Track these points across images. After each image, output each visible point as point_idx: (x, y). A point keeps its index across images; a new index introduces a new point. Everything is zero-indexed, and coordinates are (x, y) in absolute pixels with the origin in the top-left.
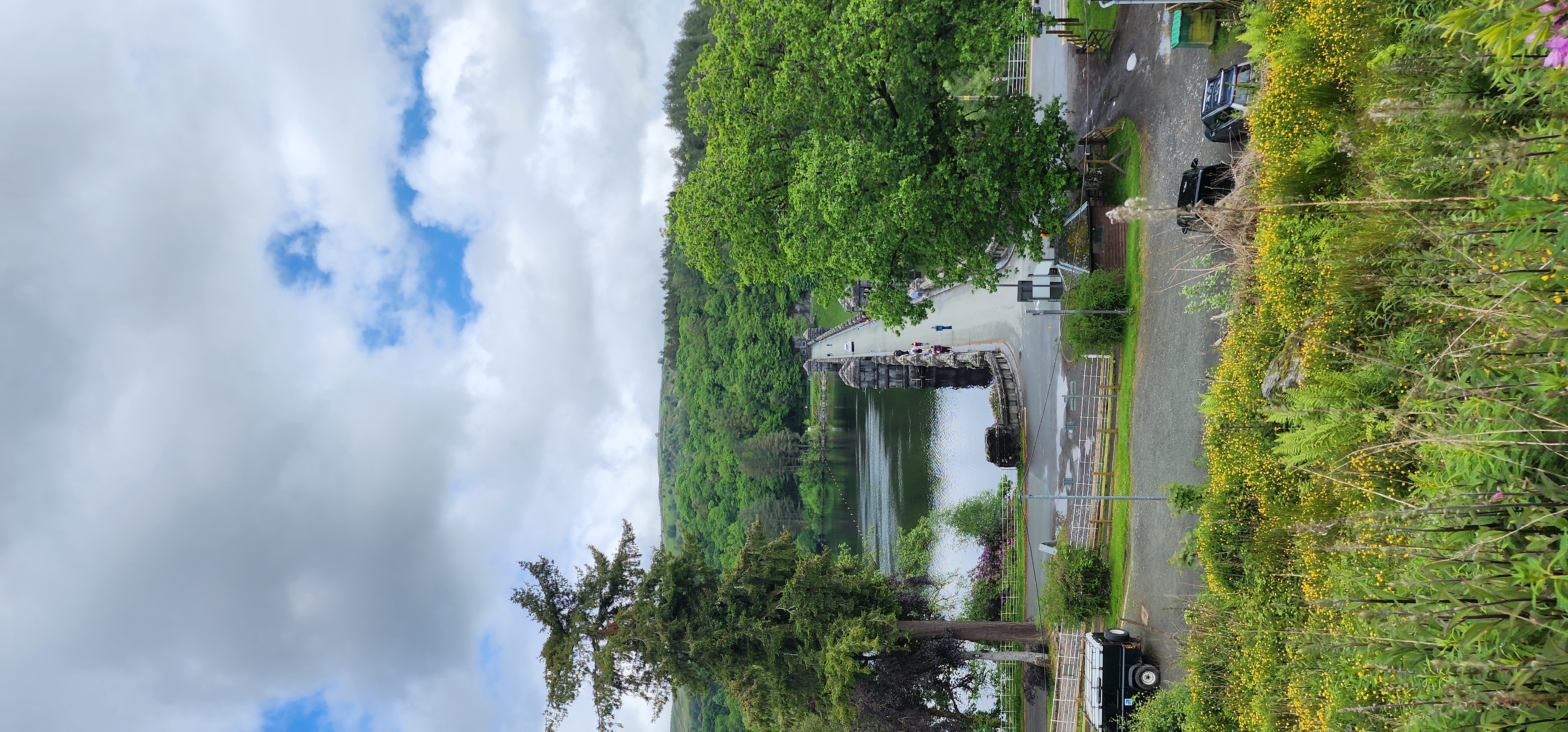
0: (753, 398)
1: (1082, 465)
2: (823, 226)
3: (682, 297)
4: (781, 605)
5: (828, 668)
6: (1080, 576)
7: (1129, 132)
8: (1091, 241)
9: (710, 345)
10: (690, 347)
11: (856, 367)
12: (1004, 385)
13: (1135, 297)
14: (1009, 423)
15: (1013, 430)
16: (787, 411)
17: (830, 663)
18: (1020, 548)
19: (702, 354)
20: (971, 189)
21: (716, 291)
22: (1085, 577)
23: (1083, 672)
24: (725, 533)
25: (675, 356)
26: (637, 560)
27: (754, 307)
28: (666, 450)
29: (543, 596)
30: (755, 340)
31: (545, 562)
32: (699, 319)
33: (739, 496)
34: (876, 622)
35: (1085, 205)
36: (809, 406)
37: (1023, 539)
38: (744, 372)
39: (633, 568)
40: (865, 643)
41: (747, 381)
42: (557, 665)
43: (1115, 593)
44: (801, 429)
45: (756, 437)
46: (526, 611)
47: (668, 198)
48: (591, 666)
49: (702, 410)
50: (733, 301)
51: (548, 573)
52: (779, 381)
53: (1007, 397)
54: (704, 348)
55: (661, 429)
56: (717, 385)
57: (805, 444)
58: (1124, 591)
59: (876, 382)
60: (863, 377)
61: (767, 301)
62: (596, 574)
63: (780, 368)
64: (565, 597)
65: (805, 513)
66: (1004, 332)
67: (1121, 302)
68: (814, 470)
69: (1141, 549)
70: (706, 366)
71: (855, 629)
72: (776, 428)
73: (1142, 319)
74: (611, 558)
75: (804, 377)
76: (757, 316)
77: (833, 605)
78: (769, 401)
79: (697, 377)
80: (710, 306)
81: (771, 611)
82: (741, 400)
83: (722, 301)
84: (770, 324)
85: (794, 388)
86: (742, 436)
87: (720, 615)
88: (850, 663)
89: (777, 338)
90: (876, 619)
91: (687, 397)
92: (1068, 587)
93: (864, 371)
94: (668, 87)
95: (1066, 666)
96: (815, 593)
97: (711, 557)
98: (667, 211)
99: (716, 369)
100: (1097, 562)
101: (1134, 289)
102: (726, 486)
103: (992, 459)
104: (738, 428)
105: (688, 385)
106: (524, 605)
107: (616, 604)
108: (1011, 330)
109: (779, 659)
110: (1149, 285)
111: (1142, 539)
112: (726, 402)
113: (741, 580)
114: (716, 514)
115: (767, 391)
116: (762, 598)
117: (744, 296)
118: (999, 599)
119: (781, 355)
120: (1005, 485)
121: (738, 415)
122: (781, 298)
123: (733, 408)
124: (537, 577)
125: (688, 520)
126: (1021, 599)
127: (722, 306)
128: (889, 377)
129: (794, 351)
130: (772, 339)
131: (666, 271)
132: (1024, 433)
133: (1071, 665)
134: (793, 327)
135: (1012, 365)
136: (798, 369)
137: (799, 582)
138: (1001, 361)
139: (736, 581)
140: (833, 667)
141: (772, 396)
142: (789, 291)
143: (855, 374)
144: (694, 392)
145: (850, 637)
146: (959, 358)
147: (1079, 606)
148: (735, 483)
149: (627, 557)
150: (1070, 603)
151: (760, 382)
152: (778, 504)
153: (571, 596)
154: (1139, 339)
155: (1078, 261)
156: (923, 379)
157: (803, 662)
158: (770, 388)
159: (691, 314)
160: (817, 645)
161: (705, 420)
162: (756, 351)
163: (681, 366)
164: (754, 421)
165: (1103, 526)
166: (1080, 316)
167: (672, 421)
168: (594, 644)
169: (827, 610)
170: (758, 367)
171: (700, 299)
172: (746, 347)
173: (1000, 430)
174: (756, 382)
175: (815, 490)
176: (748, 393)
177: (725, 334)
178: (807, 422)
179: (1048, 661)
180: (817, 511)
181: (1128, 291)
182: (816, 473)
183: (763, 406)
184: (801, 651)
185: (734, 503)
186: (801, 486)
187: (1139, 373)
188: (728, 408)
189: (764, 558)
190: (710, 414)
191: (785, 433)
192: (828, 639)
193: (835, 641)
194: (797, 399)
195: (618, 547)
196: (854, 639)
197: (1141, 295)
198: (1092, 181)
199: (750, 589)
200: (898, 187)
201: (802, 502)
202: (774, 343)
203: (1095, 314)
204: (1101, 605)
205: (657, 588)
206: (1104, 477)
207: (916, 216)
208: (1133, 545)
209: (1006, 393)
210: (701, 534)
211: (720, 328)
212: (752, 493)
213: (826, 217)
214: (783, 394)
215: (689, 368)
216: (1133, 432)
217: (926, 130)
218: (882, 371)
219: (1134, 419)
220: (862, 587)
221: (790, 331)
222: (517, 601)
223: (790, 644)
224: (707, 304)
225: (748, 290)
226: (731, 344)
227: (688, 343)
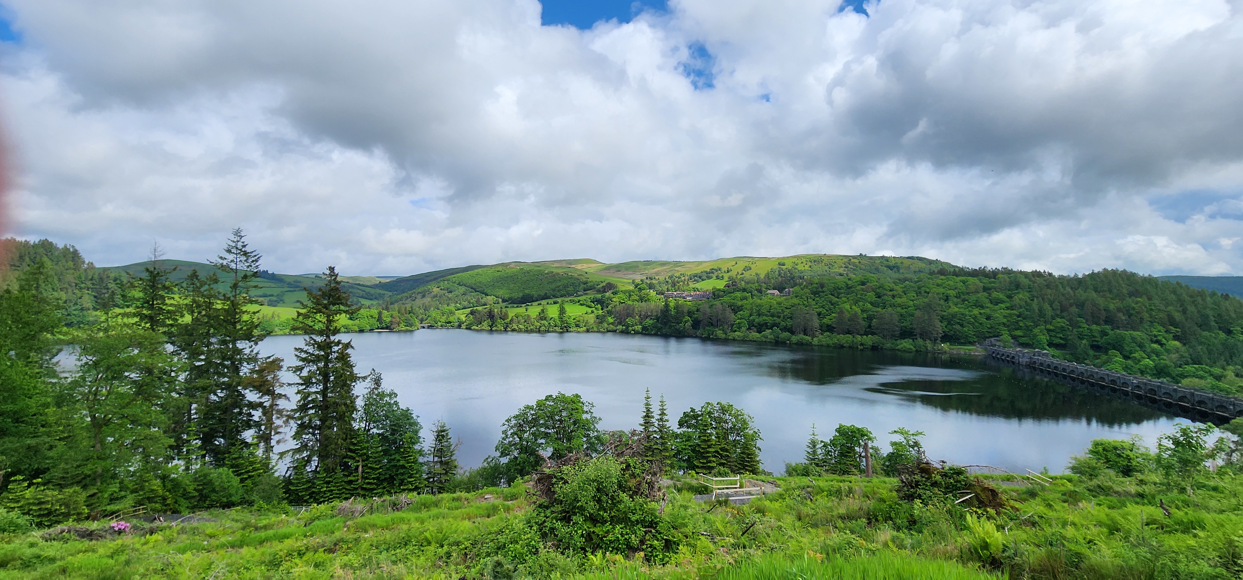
0: (953, 317)
9: (971, 294)
10: (962, 284)
27: (1008, 319)
36: (958, 345)
38: (967, 313)
41: (963, 314)
44: (943, 342)
47: (1046, 271)
49: (928, 290)
50: (1007, 307)
65: (894, 341)
68: (922, 347)
72: (940, 328)
75: (972, 343)
76: (1005, 320)
78: (954, 325)
99: (956, 297)
114: (871, 296)
115: (959, 324)
117: (1016, 315)
122: (1018, 333)
130: (992, 327)
141: (958, 327)
142: (1023, 337)
151: (963, 321)
152: (896, 328)
158: (962, 325)
162: (982, 319)
170: (972, 320)
172: (980, 313)
174: (963, 319)
176: (954, 314)
177: (984, 303)
178: (948, 344)
180: (897, 347)
182: (920, 348)
183: (950, 322)
186: (910, 340)
191: (940, 333)
201: (901, 340)
210: (851, 288)
211: (987, 300)
212: (894, 315)
224: (996, 293)
225: (1019, 316)
226: (980, 306)
227: (964, 282)
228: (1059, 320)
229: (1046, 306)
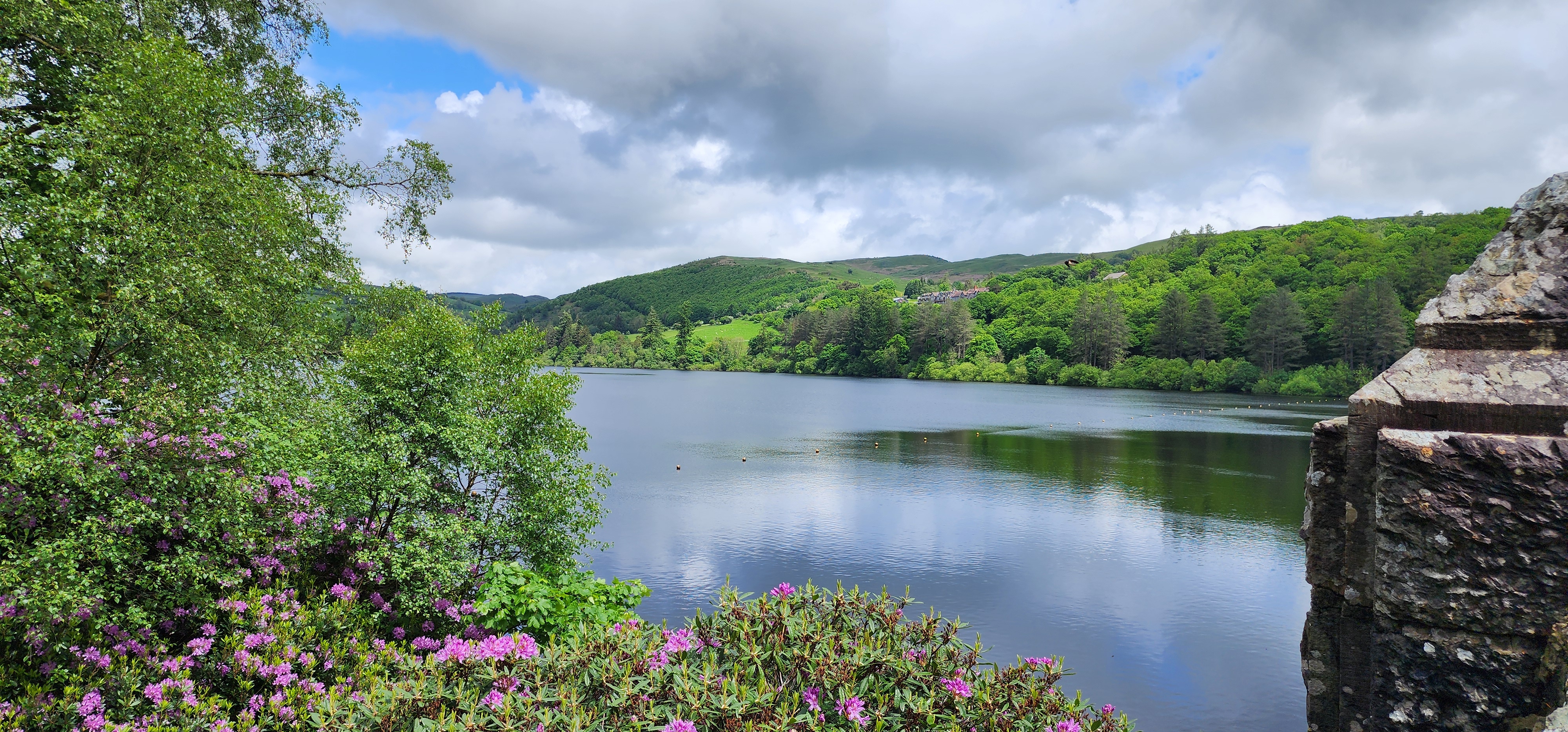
24: (1263, 275)
33: (1312, 290)
65: (1282, 372)
97: (1233, 262)
102: (1327, 274)
125: (1285, 233)
148: (1332, 284)
152: (1297, 336)
175: (1315, 385)
180: (1284, 386)
185: (1304, 286)
186: (1321, 367)
201: (1298, 369)
212: (1315, 305)
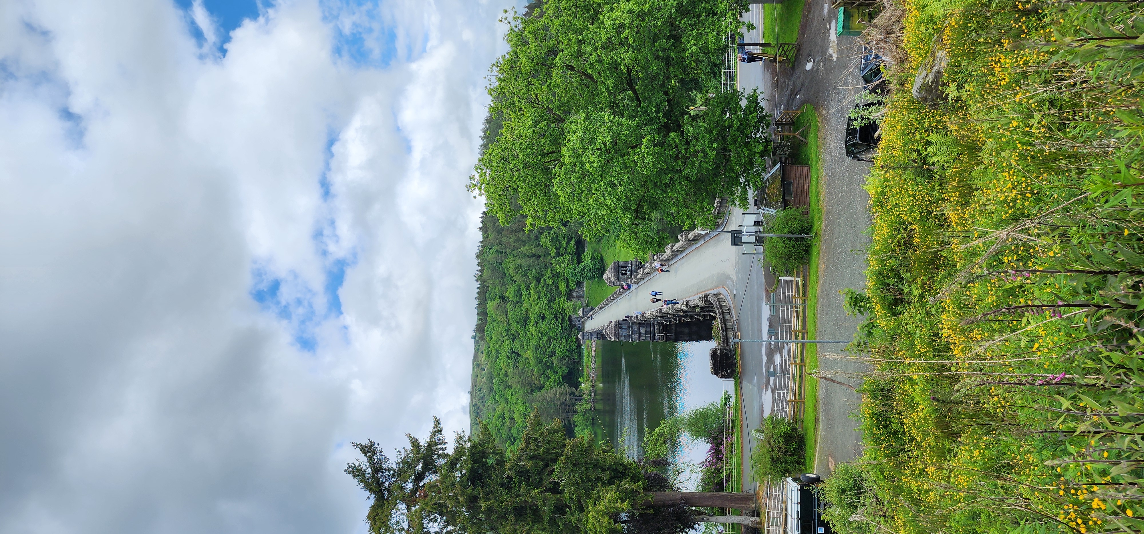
0: (541, 361)
1: (781, 366)
2: (586, 175)
3: (490, 286)
4: (554, 478)
5: (590, 526)
6: (782, 440)
7: (810, 113)
8: (784, 190)
9: (510, 322)
10: (495, 323)
11: (616, 325)
12: (723, 317)
13: (817, 224)
14: (727, 345)
15: (730, 350)
16: (566, 372)
17: (591, 521)
18: (738, 441)
19: (503, 329)
20: (695, 150)
21: (515, 282)
22: (785, 441)
23: (786, 524)
25: (483, 331)
26: (444, 446)
27: (542, 294)
28: (476, 405)
29: (370, 470)
30: (543, 318)
31: (372, 444)
32: (502, 303)
34: (627, 489)
35: (779, 165)
36: (583, 367)
37: (740, 433)
38: (534, 342)
39: (440, 452)
40: (618, 505)
41: (537, 349)
42: (378, 524)
43: (808, 453)
44: (577, 385)
45: (543, 391)
46: (356, 481)
47: (481, 215)
48: (405, 525)
49: (503, 371)
50: (527, 290)
51: (374, 453)
52: (560, 348)
53: (725, 326)
54: (505, 324)
55: (473, 388)
56: (514, 352)
57: (580, 396)
58: (815, 450)
59: (630, 336)
60: (621, 332)
61: (552, 289)
62: (411, 455)
63: (561, 339)
64: (387, 473)
66: (723, 279)
67: (807, 229)
68: (586, 416)
69: (827, 413)
70: (506, 337)
71: (610, 494)
72: (558, 384)
73: (823, 240)
74: (423, 443)
75: (579, 346)
76: (545, 300)
77: (593, 476)
78: (553, 364)
79: (500, 346)
80: (510, 293)
81: (546, 483)
82: (532, 363)
83: (520, 289)
84: (555, 306)
85: (571, 353)
86: (532, 391)
87: (507, 485)
88: (606, 520)
89: (559, 316)
90: (626, 486)
91: (492, 361)
92: (773, 449)
93: (622, 328)
94: (483, 138)
95: (773, 518)
96: (580, 468)
98: (481, 225)
99: (514, 340)
100: (794, 429)
101: (816, 219)
103: (716, 372)
104: (530, 384)
105: (493, 352)
106: (354, 476)
107: (426, 481)
108: (728, 277)
109: (552, 522)
110: (827, 214)
111: (828, 404)
112: (521, 365)
113: (523, 457)
115: (552, 356)
116: (539, 473)
117: (537, 283)
118: (722, 483)
119: (562, 329)
120: (725, 398)
121: (530, 375)
122: (562, 287)
123: (526, 369)
124: (366, 455)
126: (739, 482)
127: (519, 293)
128: (640, 333)
129: (572, 326)
130: (555, 317)
131: (480, 268)
132: (739, 352)
133: (777, 518)
134: (571, 308)
135: (729, 302)
136: (574, 340)
137: (567, 458)
138: (721, 300)
139: (519, 459)
140: (593, 524)
141: (555, 360)
142: (568, 282)
143: (615, 330)
144: (497, 357)
145: (606, 501)
146: (690, 303)
147: (781, 463)
149: (437, 444)
150: (774, 461)
151: (546, 350)
153: (392, 472)
154: (821, 254)
155: (774, 205)
156: (666, 334)
157: (570, 522)
158: (553, 353)
159: (496, 299)
160: (581, 509)
161: (505, 379)
162: (543, 326)
163: (488, 338)
164: (542, 379)
165: (798, 404)
166: (776, 239)
167: (481, 382)
168: (408, 508)
169: (588, 479)
170: (545, 338)
171: (503, 288)
172: (536, 323)
173: (721, 350)
174: (544, 349)
175: (586, 432)
176: (537, 358)
177: (521, 314)
178: (581, 379)
179: (760, 523)
181: (812, 222)
182: (588, 418)
183: (548, 367)
184: (569, 513)
186: (576, 428)
187: (821, 279)
188: (523, 370)
189: (541, 440)
190: (509, 373)
191: (565, 388)
192: (590, 502)
193: (595, 504)
194: (574, 362)
195: (429, 437)
196: (609, 501)
197: (821, 222)
198: (783, 150)
199: (529, 465)
200: (641, 144)
202: (557, 320)
203: (788, 238)
204: (799, 463)
205: (458, 466)
206: (798, 367)
207: (654, 165)
208: (821, 411)
209: (725, 323)
211: (517, 309)
213: (588, 166)
214: (562, 359)
215: (494, 339)
216: (818, 323)
217: (661, 109)
218: (635, 328)
219: (819, 315)
220: (616, 463)
221: (568, 312)
222: (350, 473)
223: (560, 509)
224: (508, 292)
225: (539, 281)
226: (525, 321)
227: (494, 321)
228: (542, 241)
229: (524, 249)
